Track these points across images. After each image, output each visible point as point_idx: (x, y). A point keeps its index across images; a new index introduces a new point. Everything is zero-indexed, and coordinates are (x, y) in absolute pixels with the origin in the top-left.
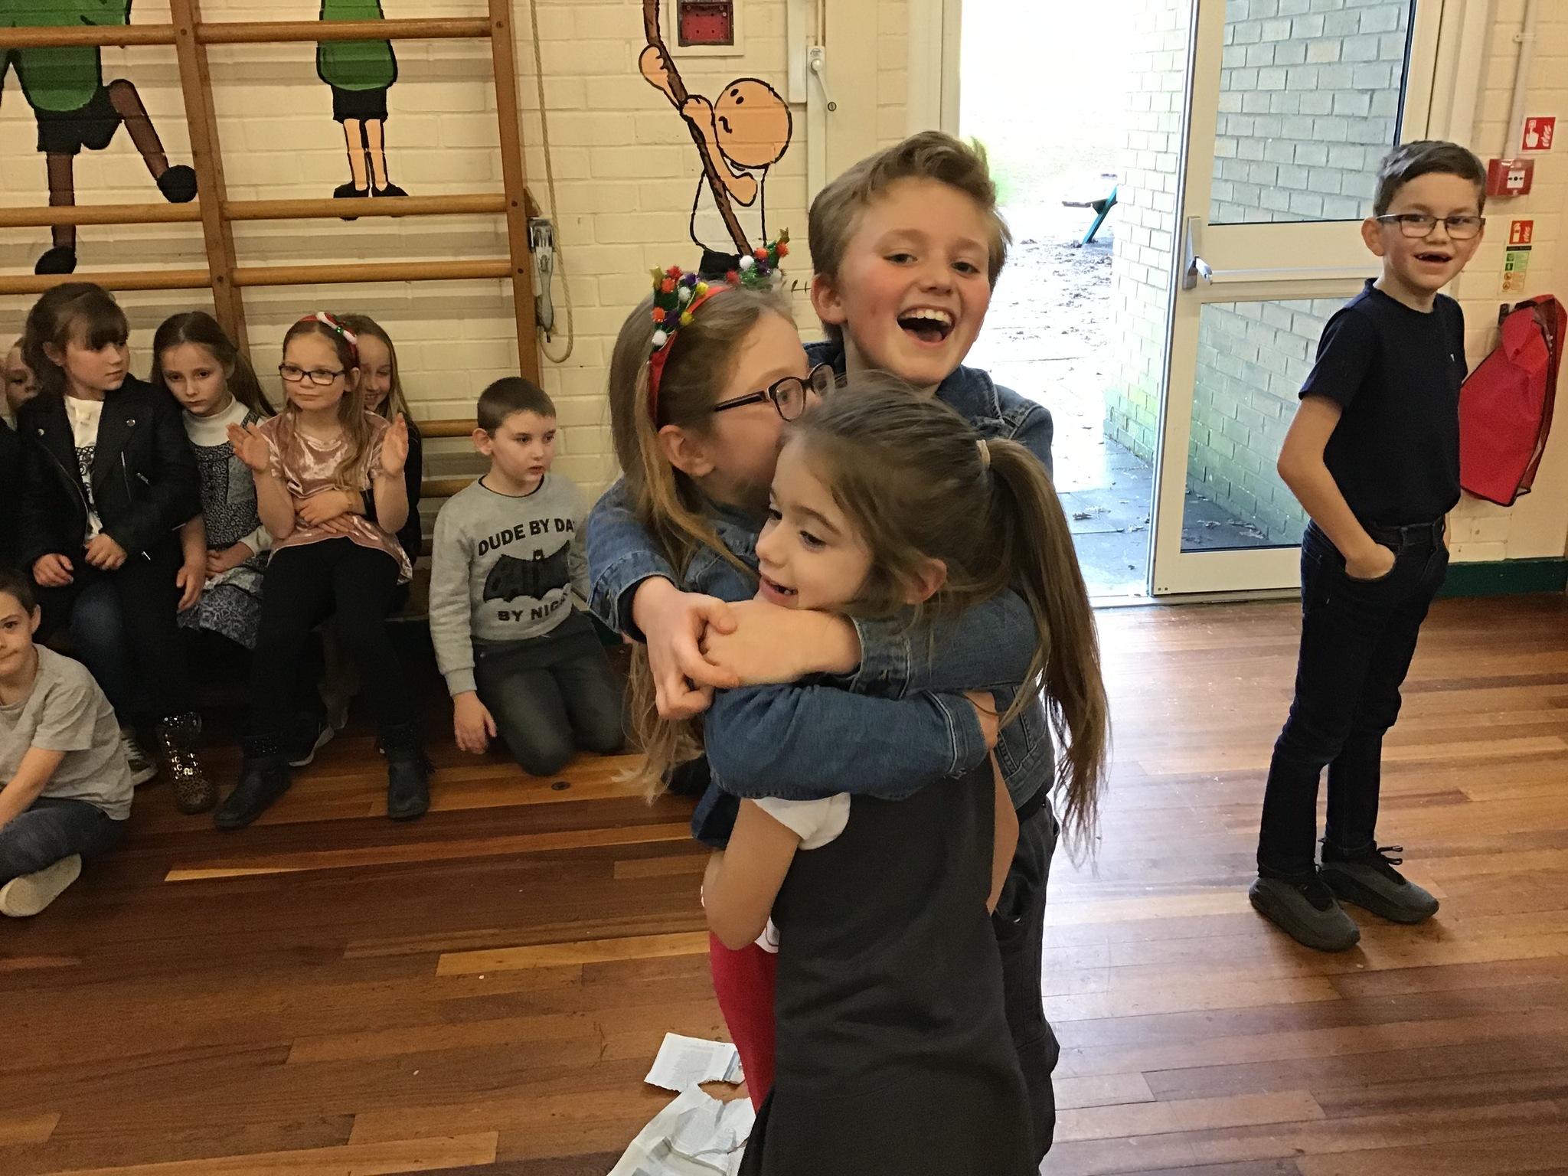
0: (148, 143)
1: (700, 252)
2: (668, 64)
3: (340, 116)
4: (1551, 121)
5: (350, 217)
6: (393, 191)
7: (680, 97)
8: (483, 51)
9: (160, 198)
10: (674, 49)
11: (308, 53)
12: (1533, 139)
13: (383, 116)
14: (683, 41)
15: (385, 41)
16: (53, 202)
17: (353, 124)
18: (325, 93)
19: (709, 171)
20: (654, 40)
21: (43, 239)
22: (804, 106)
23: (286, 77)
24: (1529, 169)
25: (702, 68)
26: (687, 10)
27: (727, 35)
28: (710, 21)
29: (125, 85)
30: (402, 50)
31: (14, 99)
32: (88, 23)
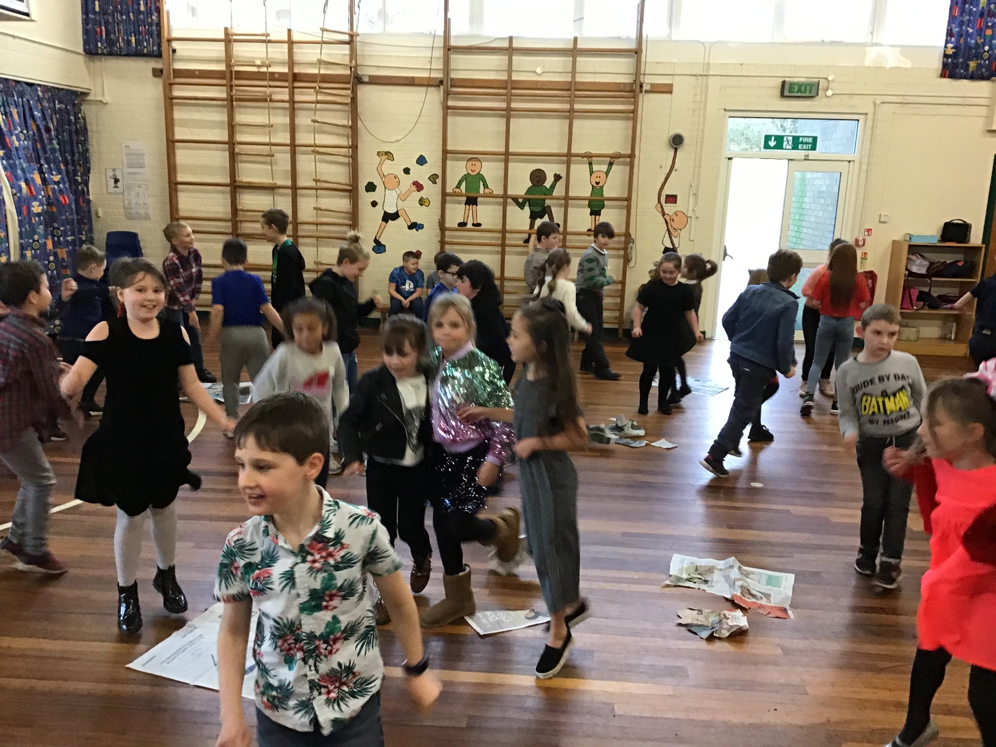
0: (551, 218)
1: (664, 247)
2: (662, 207)
3: (591, 214)
4: (871, 230)
5: (590, 235)
7: (664, 214)
8: (625, 203)
10: (664, 204)
11: (587, 202)
12: (866, 233)
13: (600, 215)
14: (666, 203)
15: (603, 201)
16: (529, 229)
17: (593, 216)
18: (589, 210)
19: (668, 230)
20: (659, 202)
21: (526, 236)
22: (691, 217)
23: (582, 207)
24: (864, 240)
25: (669, 209)
26: (667, 196)
27: (675, 202)
28: (672, 199)
29: (549, 207)
30: (606, 202)
31: (527, 209)
32: (545, 194)
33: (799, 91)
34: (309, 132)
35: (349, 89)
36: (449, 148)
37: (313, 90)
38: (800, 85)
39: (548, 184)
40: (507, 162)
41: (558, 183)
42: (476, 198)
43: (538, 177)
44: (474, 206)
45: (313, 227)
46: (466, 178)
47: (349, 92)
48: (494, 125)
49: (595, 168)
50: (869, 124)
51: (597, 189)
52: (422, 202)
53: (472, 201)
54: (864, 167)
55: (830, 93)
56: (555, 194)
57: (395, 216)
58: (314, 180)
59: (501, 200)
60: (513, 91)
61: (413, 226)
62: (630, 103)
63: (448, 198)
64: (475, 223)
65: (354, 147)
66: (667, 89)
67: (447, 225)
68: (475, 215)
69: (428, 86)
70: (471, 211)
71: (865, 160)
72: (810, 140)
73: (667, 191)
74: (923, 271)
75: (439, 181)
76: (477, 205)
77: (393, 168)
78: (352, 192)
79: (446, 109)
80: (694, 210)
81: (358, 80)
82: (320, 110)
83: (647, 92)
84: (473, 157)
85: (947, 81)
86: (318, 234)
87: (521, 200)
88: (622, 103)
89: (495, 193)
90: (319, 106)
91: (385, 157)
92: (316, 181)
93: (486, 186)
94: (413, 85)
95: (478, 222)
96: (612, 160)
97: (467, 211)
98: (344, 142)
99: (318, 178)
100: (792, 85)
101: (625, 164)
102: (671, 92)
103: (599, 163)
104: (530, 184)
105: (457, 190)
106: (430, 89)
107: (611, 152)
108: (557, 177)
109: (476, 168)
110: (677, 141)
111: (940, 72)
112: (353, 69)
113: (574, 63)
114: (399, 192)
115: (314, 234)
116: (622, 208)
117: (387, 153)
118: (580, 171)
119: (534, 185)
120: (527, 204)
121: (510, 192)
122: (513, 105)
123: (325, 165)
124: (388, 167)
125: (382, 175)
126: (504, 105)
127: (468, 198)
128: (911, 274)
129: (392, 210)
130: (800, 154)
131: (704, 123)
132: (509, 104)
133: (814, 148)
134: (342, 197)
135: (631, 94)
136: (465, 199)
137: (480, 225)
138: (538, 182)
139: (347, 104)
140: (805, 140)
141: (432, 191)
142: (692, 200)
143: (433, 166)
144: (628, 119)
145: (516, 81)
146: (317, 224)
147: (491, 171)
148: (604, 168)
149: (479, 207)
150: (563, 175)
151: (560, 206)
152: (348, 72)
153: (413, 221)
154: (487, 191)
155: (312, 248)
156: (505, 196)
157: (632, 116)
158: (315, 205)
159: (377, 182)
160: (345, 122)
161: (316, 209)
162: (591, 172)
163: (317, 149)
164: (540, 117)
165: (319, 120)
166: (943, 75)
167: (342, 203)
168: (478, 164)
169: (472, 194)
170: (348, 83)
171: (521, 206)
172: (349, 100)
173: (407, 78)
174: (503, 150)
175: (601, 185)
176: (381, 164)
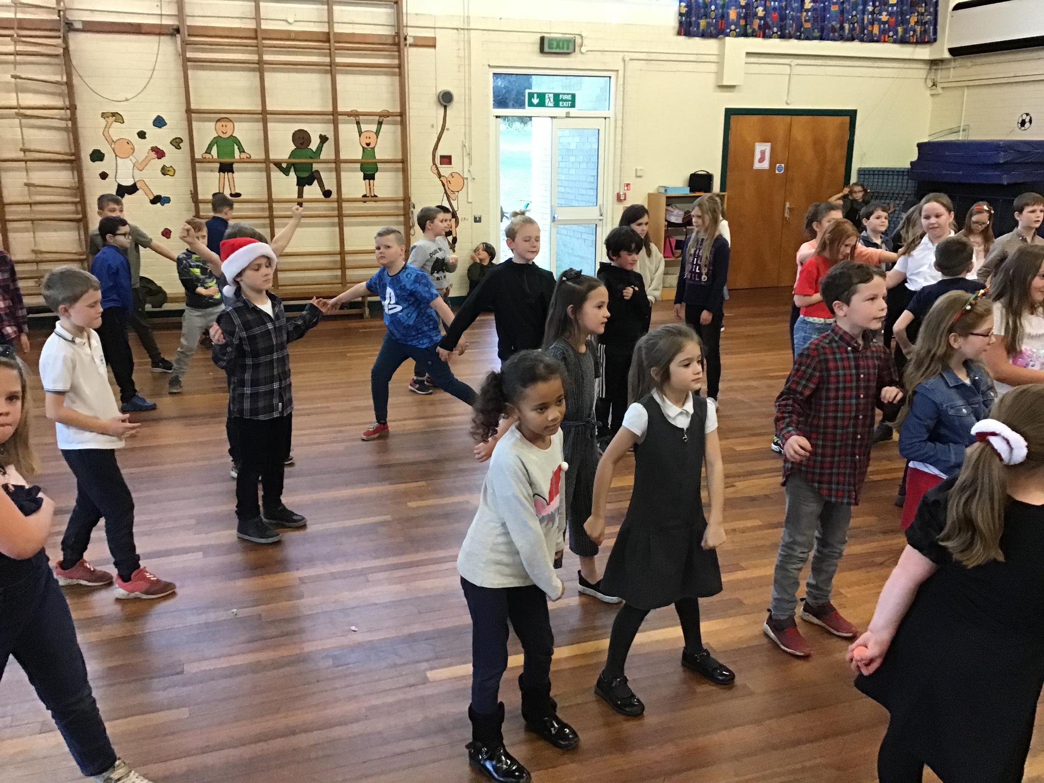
0: (321, 184)
2: (437, 169)
3: (365, 179)
4: (629, 184)
5: (365, 202)
6: (375, 196)
7: (440, 176)
8: (400, 166)
9: (323, 197)
10: (439, 165)
11: (358, 165)
12: (626, 188)
13: (374, 179)
14: (441, 164)
15: (376, 163)
16: (298, 197)
17: (367, 181)
18: (362, 174)
19: (446, 192)
20: (434, 163)
22: (467, 178)
23: (354, 170)
24: (625, 194)
25: (445, 170)
26: (442, 157)
27: (450, 163)
28: (447, 160)
29: (317, 171)
30: (379, 165)
31: (292, 174)
32: (311, 158)
33: (558, 46)
34: (9, 91)
35: (59, 37)
36: (193, 106)
37: (9, 39)
38: (558, 41)
39: (314, 146)
40: (265, 122)
41: (325, 145)
42: (231, 164)
43: (301, 139)
44: (230, 174)
45: (28, 208)
46: (216, 141)
47: (60, 41)
48: (244, 80)
49: (364, 127)
50: (621, 81)
51: (368, 150)
52: (164, 171)
53: (226, 168)
54: (619, 123)
55: (583, 50)
56: (323, 156)
57: (133, 189)
58: (21, 150)
59: (263, 165)
60: (264, 42)
61: (156, 200)
62: (393, 57)
63: (197, 165)
64: (233, 193)
65: (72, 108)
66: (430, 43)
67: (200, 197)
68: (232, 184)
69: (160, 34)
70: (226, 180)
71: (620, 117)
72: (569, 97)
73: (441, 152)
74: (680, 221)
75: (185, 145)
76: (233, 172)
77: (124, 132)
78: (73, 162)
79: (186, 63)
80: (469, 171)
81: (69, 26)
82: (20, 63)
83: (411, 45)
84: (223, 117)
85: (682, 38)
86: (33, 216)
87: (284, 165)
88: (385, 57)
89: (253, 157)
90: (18, 58)
91: (111, 119)
92: (24, 151)
93: (242, 151)
94: (140, 33)
95: (237, 191)
96: (381, 118)
97: (222, 180)
98: (59, 102)
99: (27, 146)
100: (551, 40)
101: (395, 123)
102: (434, 46)
103: (368, 122)
104: (293, 147)
105: (208, 156)
106: (162, 38)
107: (379, 110)
108: (324, 139)
109: (227, 130)
110: (446, 99)
111: (676, 30)
112: (62, 13)
113: (330, 12)
114: (134, 161)
115: (28, 217)
116: (397, 170)
117: (114, 114)
118: (348, 131)
119: (297, 148)
120: (292, 169)
121: (273, 156)
122: (266, 57)
123: (35, 132)
124: (117, 131)
125: (110, 141)
126: (255, 57)
127: (221, 164)
128: (670, 224)
129: (128, 182)
130: (561, 112)
131: (470, 80)
132: (260, 56)
133: (573, 106)
134: (60, 169)
135: (395, 48)
136: (218, 165)
137: (238, 195)
138: (302, 144)
139: (57, 56)
140: (565, 97)
141: (175, 158)
142: (466, 160)
143: (175, 127)
144: (393, 74)
145: (266, 31)
146: (30, 204)
147: (245, 132)
148: (374, 128)
149: (235, 174)
150: (331, 136)
151: (330, 170)
152: (56, 17)
153: (156, 194)
154: (244, 156)
155: (26, 234)
156: (267, 160)
157: (399, 71)
158: (25, 181)
159: (105, 149)
160: (57, 78)
161: (26, 185)
162: (360, 133)
163: (22, 111)
164: (297, 71)
165: (23, 76)
166: (679, 33)
167: (63, 177)
168: (230, 125)
169: (227, 160)
170: (59, 30)
171: (286, 172)
172: (60, 51)
173: (131, 24)
174: (259, 108)
175: (371, 146)
176: (107, 127)
